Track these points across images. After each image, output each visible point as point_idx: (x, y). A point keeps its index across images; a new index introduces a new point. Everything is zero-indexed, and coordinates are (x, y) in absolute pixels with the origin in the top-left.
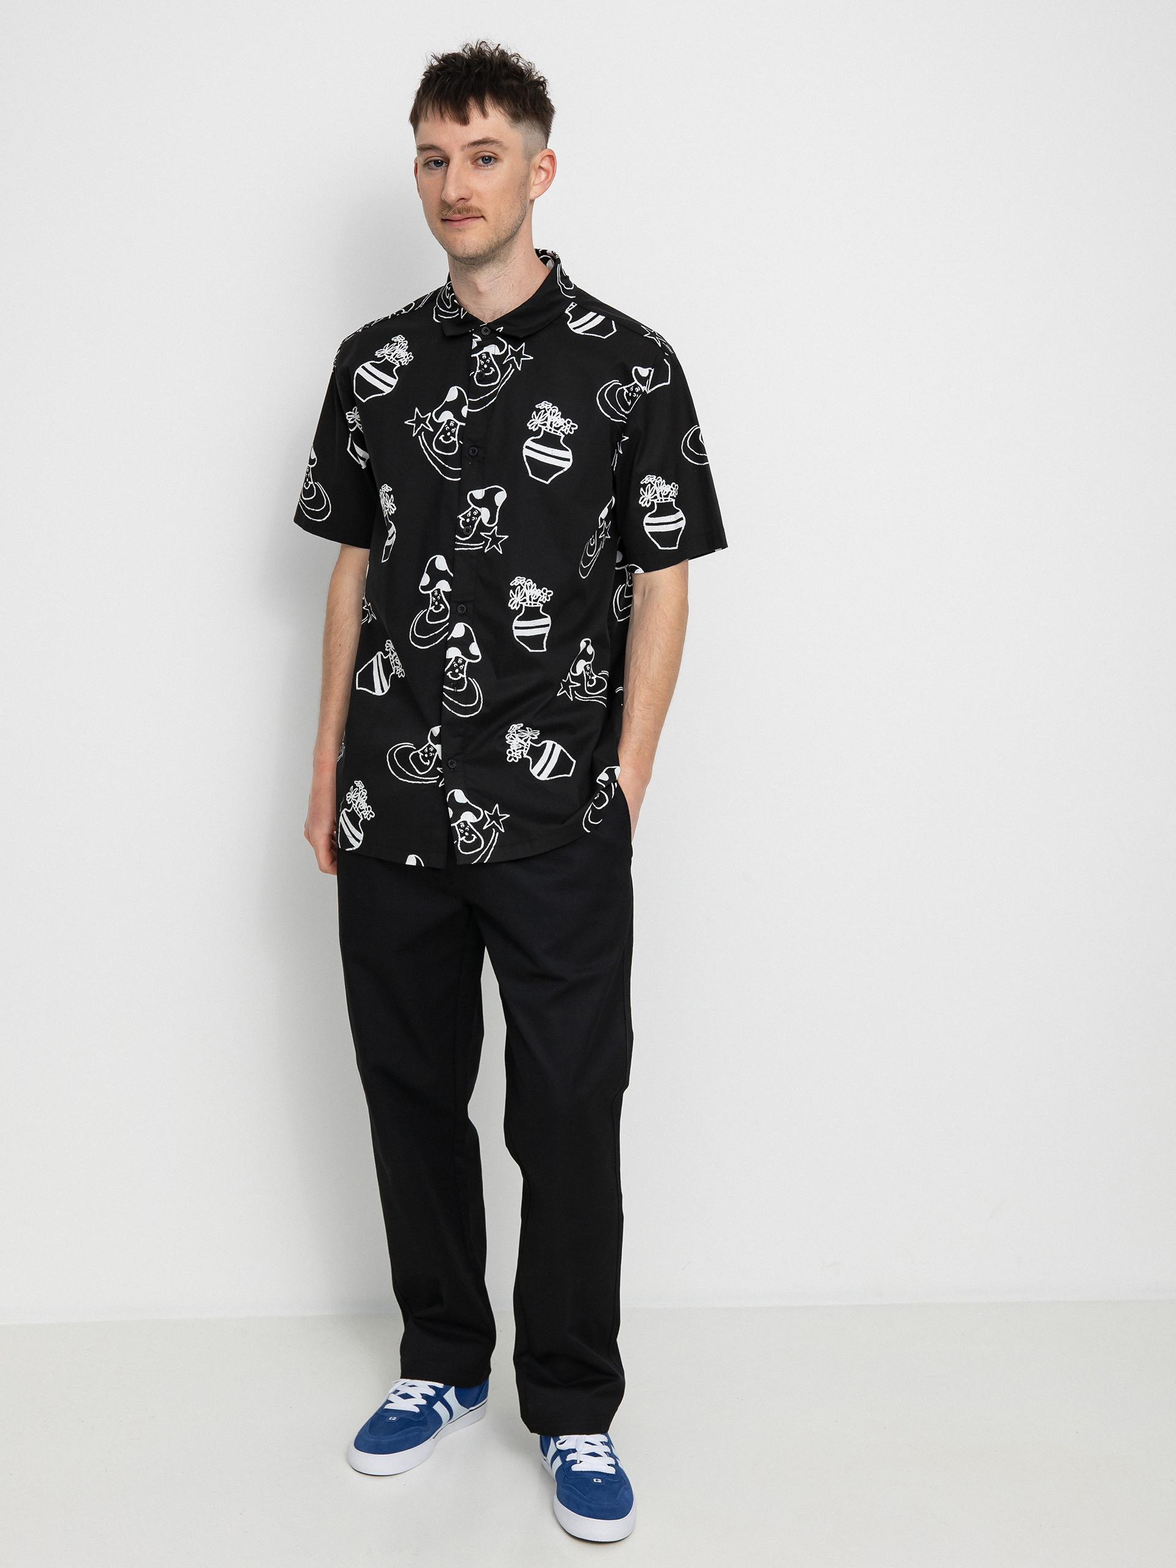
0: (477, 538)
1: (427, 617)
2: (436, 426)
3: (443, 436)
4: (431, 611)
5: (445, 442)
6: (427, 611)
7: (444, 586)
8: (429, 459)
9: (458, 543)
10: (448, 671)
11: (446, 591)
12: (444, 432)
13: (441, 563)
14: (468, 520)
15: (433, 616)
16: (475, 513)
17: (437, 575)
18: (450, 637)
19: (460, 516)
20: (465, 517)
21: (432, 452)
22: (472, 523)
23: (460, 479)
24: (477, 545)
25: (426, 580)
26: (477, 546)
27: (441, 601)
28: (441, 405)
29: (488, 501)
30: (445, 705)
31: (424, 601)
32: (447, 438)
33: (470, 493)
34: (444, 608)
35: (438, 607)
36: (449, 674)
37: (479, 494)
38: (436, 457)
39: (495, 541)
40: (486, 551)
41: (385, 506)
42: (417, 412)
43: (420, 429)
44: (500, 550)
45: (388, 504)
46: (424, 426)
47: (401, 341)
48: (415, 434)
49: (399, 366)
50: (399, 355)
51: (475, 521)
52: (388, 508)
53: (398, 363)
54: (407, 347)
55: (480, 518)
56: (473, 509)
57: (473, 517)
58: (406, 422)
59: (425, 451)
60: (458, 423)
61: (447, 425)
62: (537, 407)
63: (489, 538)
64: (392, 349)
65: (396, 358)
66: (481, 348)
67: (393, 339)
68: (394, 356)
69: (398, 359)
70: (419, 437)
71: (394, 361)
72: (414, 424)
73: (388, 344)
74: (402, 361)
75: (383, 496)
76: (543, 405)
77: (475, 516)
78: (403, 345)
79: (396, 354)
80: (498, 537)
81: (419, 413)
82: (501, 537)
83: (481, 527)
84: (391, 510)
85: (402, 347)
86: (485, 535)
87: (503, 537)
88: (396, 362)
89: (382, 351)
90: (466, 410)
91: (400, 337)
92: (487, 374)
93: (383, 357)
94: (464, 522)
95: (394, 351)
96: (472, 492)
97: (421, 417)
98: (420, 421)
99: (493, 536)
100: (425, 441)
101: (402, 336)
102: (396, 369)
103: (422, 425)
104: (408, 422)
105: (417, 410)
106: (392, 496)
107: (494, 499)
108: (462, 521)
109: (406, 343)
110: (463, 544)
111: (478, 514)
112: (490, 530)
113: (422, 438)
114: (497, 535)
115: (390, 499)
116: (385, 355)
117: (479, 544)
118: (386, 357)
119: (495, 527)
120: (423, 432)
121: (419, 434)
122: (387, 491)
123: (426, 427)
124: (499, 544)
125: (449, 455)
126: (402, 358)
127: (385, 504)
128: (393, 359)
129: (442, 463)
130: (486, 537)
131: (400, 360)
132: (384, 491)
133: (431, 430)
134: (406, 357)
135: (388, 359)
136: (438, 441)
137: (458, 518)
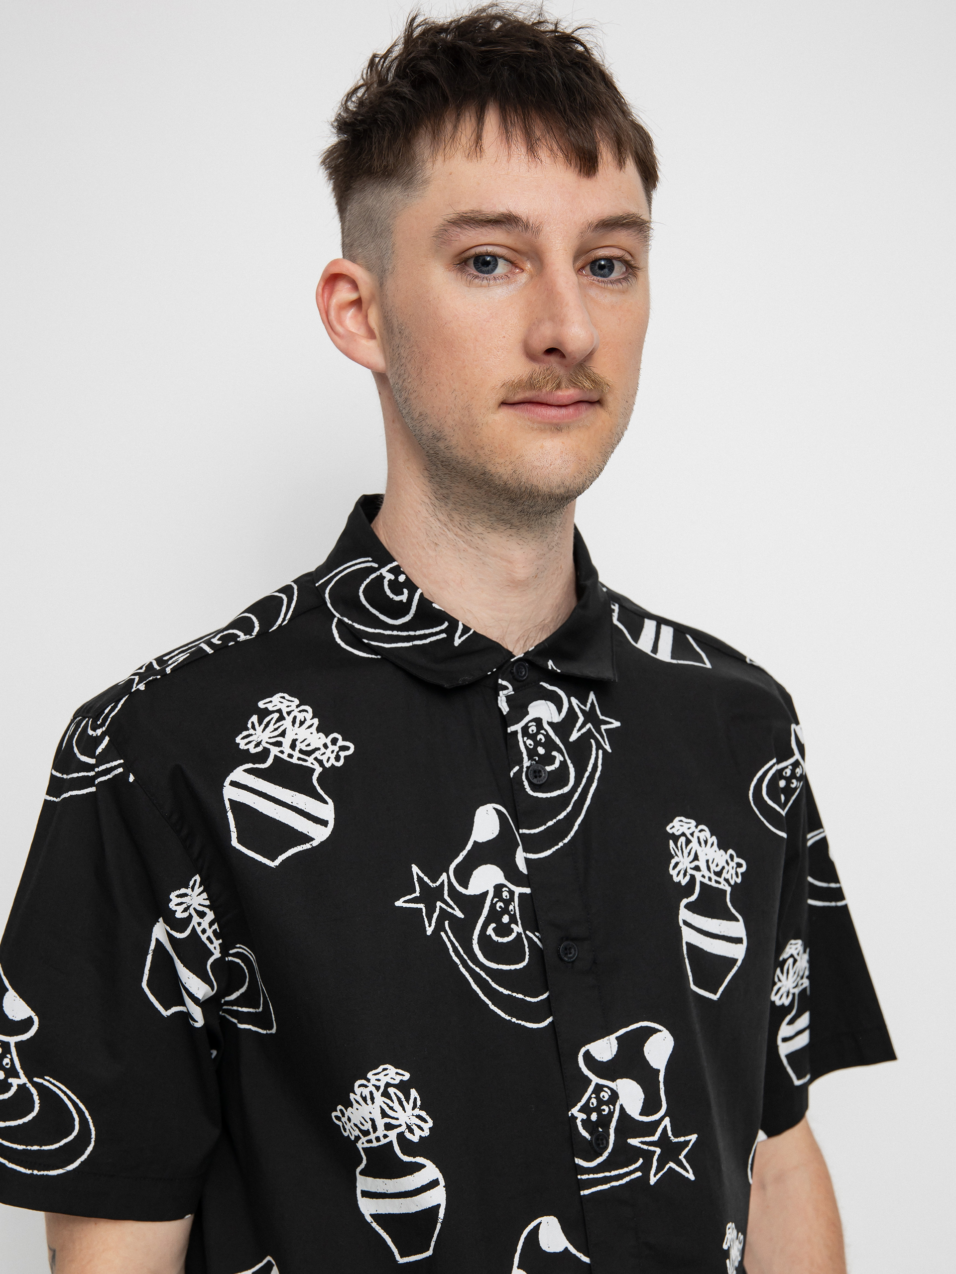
0: (624, 1155)
2: (473, 904)
3: (493, 925)
5: (500, 940)
8: (474, 986)
9: (585, 1177)
12: (494, 916)
13: (552, 1235)
14: (594, 1117)
16: (605, 1095)
17: (547, 1266)
19: (575, 1111)
20: (586, 1109)
21: (477, 969)
22: (605, 1121)
23: (550, 1020)
24: (626, 1170)
26: (631, 1172)
28: (465, 852)
29: (630, 1062)
32: (502, 930)
33: (583, 1050)
37: (605, 1049)
38: (488, 978)
39: (670, 1151)
40: (653, 1180)
41: (387, 1120)
42: (417, 874)
43: (435, 915)
44: (687, 1171)
45: (400, 1113)
46: (444, 906)
47: (288, 706)
48: (429, 931)
49: (321, 769)
50: (306, 743)
51: (611, 1114)
52: (400, 1125)
53: (315, 762)
54: (316, 721)
55: (621, 1106)
56: (599, 1088)
57: (604, 1107)
58: (399, 903)
59: (461, 967)
60: (518, 890)
61: (496, 900)
62: (670, 831)
63: (652, 1148)
64: (276, 729)
65: (301, 751)
66: (519, 708)
67: (261, 704)
68: (293, 746)
69: (309, 753)
70: (443, 934)
71: (299, 759)
72: (421, 906)
73: (254, 718)
74: (324, 758)
75: (377, 1095)
76: (679, 825)
77: (607, 1103)
78: (300, 717)
79: (294, 741)
80: (676, 1140)
81: (422, 875)
82: (682, 1139)
83: (628, 1126)
84: (414, 1127)
85: (302, 723)
86: (642, 1143)
87: (687, 1138)
88: (306, 761)
89: (252, 735)
90: (521, 858)
91: (283, 698)
92: (549, 768)
93: (266, 752)
94: (586, 1123)
95: (283, 734)
96: (587, 1047)
97: (431, 884)
98: (430, 896)
99: (663, 1141)
100: (457, 944)
101: (286, 696)
102: (318, 779)
103: (439, 904)
104: (405, 902)
105: (415, 869)
106: (414, 1093)
107: (646, 1054)
108: (582, 1120)
109: (307, 711)
110: (596, 1176)
111: (614, 1096)
112: (651, 1128)
113: (448, 937)
114: (672, 1138)
115: (408, 1101)
116: (268, 746)
117: (632, 1168)
118: (274, 751)
119: (662, 1119)
120: (447, 923)
121: (439, 927)
122: (392, 1082)
123: (449, 910)
124: (681, 1157)
125: (516, 969)
126: (319, 749)
127: (384, 1114)
128: (296, 754)
129: (506, 992)
130: (645, 1147)
131: (317, 754)
132: (378, 1083)
133: (463, 916)
134: (326, 746)
135: (280, 755)
136: (484, 940)
137: (572, 1114)
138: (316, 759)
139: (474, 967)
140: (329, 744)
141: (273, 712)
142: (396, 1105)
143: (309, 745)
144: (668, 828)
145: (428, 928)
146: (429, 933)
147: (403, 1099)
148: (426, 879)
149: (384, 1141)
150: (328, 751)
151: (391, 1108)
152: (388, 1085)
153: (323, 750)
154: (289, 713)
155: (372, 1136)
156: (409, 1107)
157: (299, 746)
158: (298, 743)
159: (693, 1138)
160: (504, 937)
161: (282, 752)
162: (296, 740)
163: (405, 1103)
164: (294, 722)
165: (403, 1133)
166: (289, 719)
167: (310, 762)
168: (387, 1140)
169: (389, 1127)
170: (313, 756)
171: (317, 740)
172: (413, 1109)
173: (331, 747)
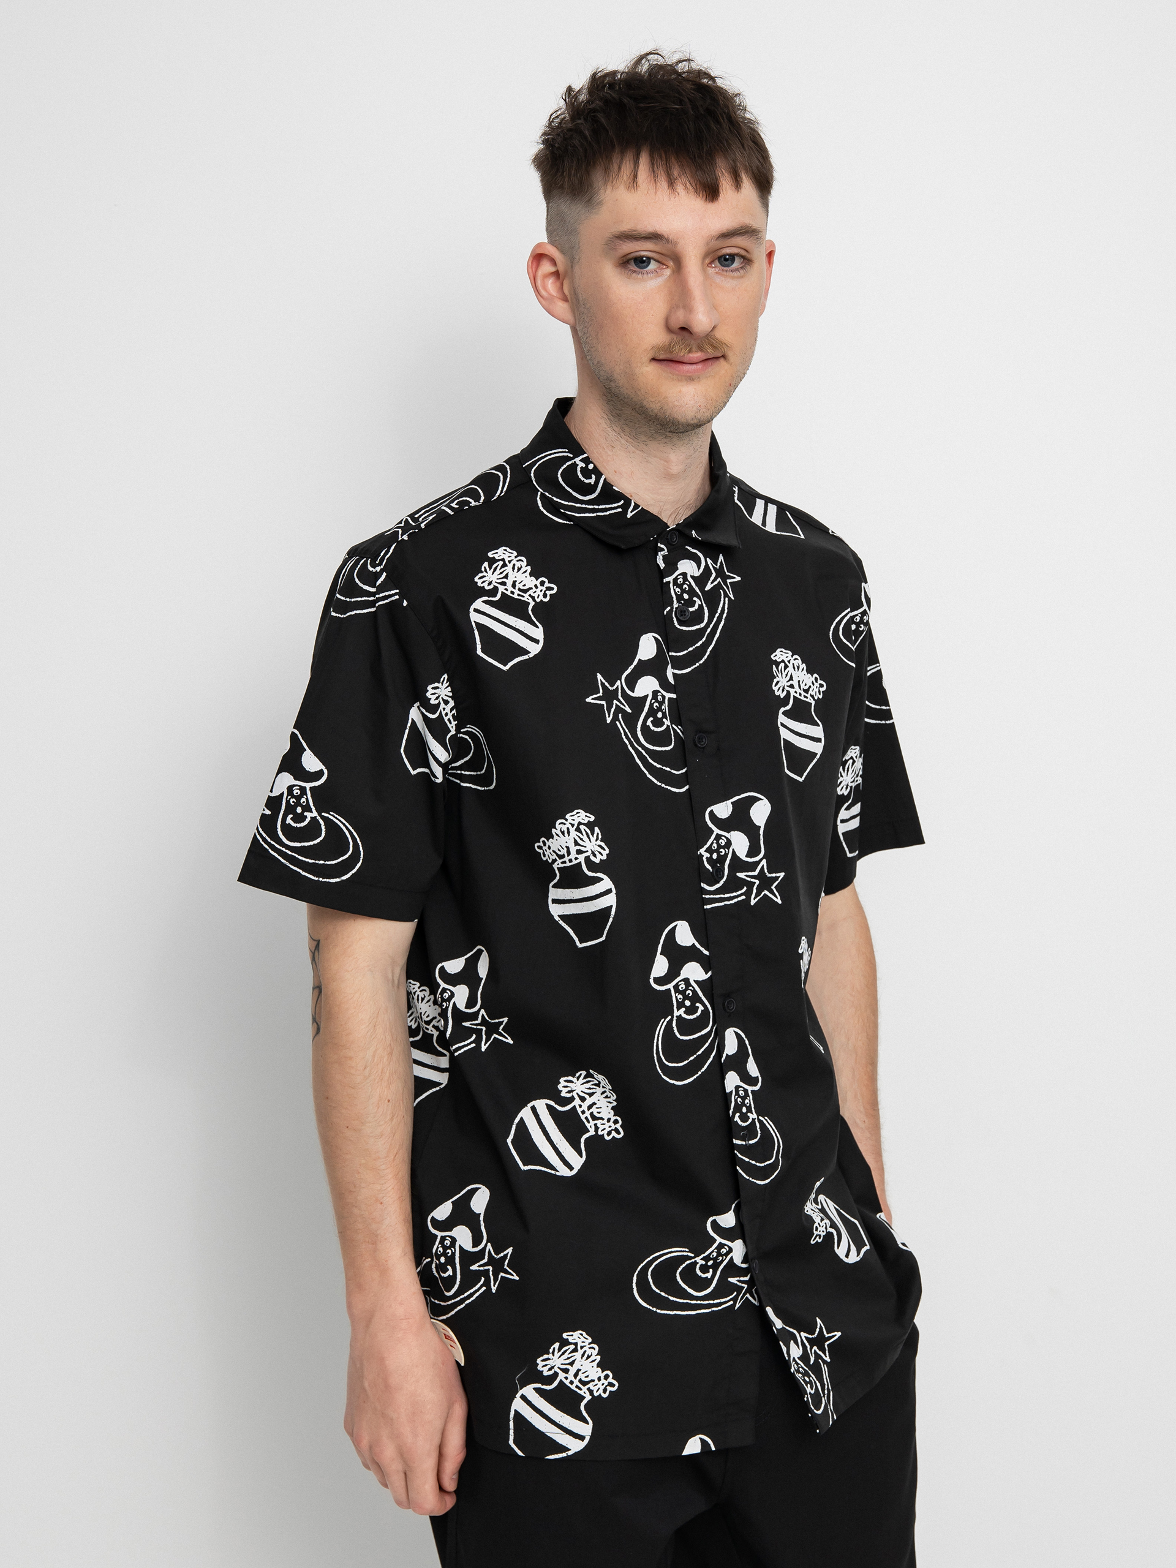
0: (734, 884)
1: (675, 1029)
2: (637, 704)
3: (651, 719)
4: (679, 1017)
5: (656, 729)
6: (671, 1020)
7: (694, 972)
8: (638, 761)
9: (707, 897)
10: (734, 1113)
11: (700, 979)
12: (652, 712)
13: (684, 934)
14: (715, 856)
15: (686, 1026)
16: (723, 842)
17: (678, 956)
18: (724, 1056)
19: (702, 851)
20: (709, 850)
21: (640, 749)
22: (722, 859)
23: (687, 787)
24: (734, 894)
25: (661, 966)
26: (737, 896)
27: (695, 998)
28: (632, 667)
29: (740, 820)
30: (741, 1171)
31: (663, 1004)
32: (658, 723)
33: (709, 810)
34: (703, 1009)
35: (691, 1010)
36: (737, 1119)
37: (723, 810)
38: (647, 756)
39: (765, 883)
40: (753, 902)
41: (578, 847)
42: (601, 680)
43: (613, 710)
44: (777, 897)
45: (587, 843)
46: (618, 704)
47: (509, 557)
48: (609, 720)
49: (534, 603)
50: (523, 583)
51: (726, 855)
52: (587, 851)
53: (529, 598)
54: (529, 568)
55: (733, 850)
56: (718, 837)
57: (721, 850)
58: (589, 700)
59: (629, 746)
60: (668, 695)
61: (653, 701)
62: (774, 659)
63: (753, 880)
64: (501, 573)
65: (520, 590)
66: (672, 566)
67: (490, 555)
68: (514, 586)
69: (525, 591)
70: (617, 722)
71: (519, 595)
72: (603, 703)
73: (486, 564)
74: (535, 595)
75: (572, 830)
76: (780, 655)
77: (724, 847)
78: (518, 565)
79: (514, 582)
80: (770, 875)
81: (604, 681)
82: (774, 875)
83: (738, 864)
84: (597, 853)
85: (519, 569)
86: (746, 876)
87: (778, 875)
88: (524, 597)
89: (485, 576)
90: (670, 672)
91: (506, 550)
92: (691, 609)
93: (496, 589)
94: (709, 860)
95: (506, 577)
96: (712, 808)
97: (610, 688)
98: (610, 696)
99: (761, 876)
100: (627, 731)
101: (508, 549)
102: (532, 610)
103: (615, 702)
104: (592, 699)
105: (599, 677)
106: (597, 830)
107: (751, 815)
108: (707, 858)
109: (522, 561)
110: (715, 896)
111: (729, 843)
112: (753, 866)
113: (621, 725)
114: (767, 874)
115: (593, 835)
116: (497, 585)
117: (739, 893)
118: (501, 588)
119: (761, 860)
120: (620, 715)
121: (616, 718)
122: (583, 821)
123: (622, 706)
124: (773, 887)
125: (665, 751)
126: (532, 588)
127: (576, 844)
128: (517, 592)
129: (659, 766)
130: (749, 879)
131: (530, 592)
132: (573, 822)
133: (630, 711)
134: (536, 586)
135: (505, 591)
136: (645, 729)
137: (700, 853)
138: (530, 595)
139: (637, 747)
140: (539, 585)
141: (499, 560)
142: (585, 838)
143: (524, 585)
144: (772, 656)
145: (607, 718)
146: (608, 722)
147: (590, 834)
148: (606, 684)
149: (575, 862)
150: (538, 591)
151: (582, 839)
152: (580, 823)
153: (534, 589)
154: (510, 562)
155: (566, 859)
156: (593, 839)
157: (518, 586)
158: (517, 583)
159: (782, 875)
160: (658, 727)
161: (506, 590)
162: (516, 581)
163: (591, 836)
164: (513, 568)
165: (589, 856)
166: (510, 566)
167: (526, 598)
168: (578, 861)
169: (579, 852)
170: (528, 593)
171: (531, 582)
172: (596, 841)
173: (540, 588)
